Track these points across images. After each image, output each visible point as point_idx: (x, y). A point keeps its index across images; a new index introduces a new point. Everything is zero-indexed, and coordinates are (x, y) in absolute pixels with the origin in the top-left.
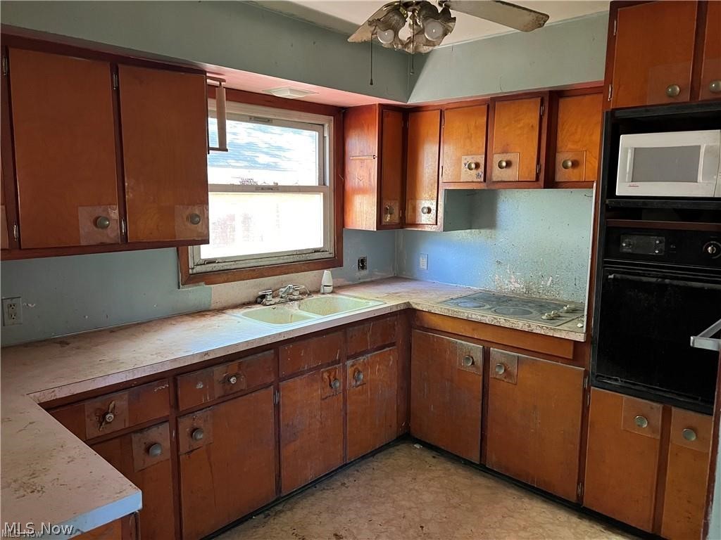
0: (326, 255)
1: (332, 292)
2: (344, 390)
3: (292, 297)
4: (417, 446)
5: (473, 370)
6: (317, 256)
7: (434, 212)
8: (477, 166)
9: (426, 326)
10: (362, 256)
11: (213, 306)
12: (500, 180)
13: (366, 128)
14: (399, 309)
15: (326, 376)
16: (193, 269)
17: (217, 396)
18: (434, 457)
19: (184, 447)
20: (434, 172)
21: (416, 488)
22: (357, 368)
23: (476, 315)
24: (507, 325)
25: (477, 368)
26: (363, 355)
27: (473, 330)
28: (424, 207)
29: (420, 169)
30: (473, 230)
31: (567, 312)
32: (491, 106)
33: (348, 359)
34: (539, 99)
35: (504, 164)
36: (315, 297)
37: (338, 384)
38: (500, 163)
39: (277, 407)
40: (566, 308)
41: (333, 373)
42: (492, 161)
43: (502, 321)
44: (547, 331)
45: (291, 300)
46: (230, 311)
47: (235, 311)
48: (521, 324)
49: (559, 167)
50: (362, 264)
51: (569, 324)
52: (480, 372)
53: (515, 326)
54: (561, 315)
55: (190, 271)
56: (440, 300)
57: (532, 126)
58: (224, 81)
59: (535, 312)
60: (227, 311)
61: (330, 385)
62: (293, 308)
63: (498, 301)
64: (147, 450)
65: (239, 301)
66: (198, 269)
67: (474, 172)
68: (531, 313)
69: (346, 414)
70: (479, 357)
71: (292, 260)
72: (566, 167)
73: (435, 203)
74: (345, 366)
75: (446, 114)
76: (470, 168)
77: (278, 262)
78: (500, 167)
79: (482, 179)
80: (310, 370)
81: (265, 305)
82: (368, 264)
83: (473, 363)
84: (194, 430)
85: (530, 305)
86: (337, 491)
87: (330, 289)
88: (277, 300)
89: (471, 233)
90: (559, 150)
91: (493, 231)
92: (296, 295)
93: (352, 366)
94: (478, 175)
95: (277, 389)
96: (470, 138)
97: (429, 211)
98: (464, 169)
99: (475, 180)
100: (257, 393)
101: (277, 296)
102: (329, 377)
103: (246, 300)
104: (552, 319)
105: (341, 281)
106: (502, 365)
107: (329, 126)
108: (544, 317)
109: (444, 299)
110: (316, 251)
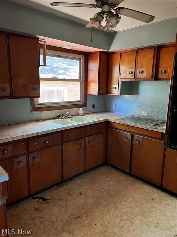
0: (81, 103)
1: (83, 115)
2: (85, 147)
3: (69, 116)
4: (109, 166)
5: (128, 142)
6: (78, 103)
7: (117, 88)
8: (132, 73)
9: (113, 127)
10: (93, 103)
11: (43, 119)
12: (139, 77)
13: (95, 60)
14: (104, 121)
15: (79, 142)
16: (36, 106)
17: (42, 147)
18: (115, 170)
19: (31, 163)
20: (118, 75)
21: (108, 180)
22: (89, 140)
23: (129, 123)
24: (139, 127)
25: (129, 141)
26: (91, 136)
27: (128, 128)
28: (114, 87)
29: (113, 74)
30: (131, 95)
31: (161, 123)
32: (137, 52)
33: (86, 137)
34: (154, 49)
35: (141, 72)
36: (77, 117)
37: (82, 145)
38: (140, 71)
39: (62, 151)
40: (160, 122)
41: (81, 141)
42: (137, 71)
43: (138, 125)
44: (153, 129)
45: (69, 117)
46: (48, 120)
47: (50, 120)
48: (144, 127)
49: (160, 73)
50: (93, 106)
51: (161, 127)
52: (130, 143)
53: (142, 127)
54: (158, 124)
55: (35, 107)
56: (118, 119)
57: (151, 59)
58: (45, 42)
59: (150, 123)
60: (47, 120)
61: (80, 145)
62: (69, 120)
63: (138, 119)
64: (18, 164)
65: (52, 117)
66: (38, 106)
67: (131, 75)
68: (148, 123)
69: (85, 155)
70: (130, 137)
71: (69, 104)
72: (162, 73)
73: (118, 86)
74: (85, 139)
75: (122, 55)
76: (130, 73)
77: (65, 105)
78: (140, 73)
79: (134, 77)
80: (73, 140)
81: (60, 119)
82: (95, 106)
83: (128, 139)
84: (34, 158)
85: (149, 120)
86: (82, 180)
87: (82, 114)
88: (64, 117)
89: (130, 96)
90: (160, 67)
91: (137, 96)
92: (70, 116)
93: (88, 139)
94: (132, 76)
95: (62, 146)
96: (130, 63)
97: (116, 88)
98: (128, 74)
99: (131, 77)
100: (55, 147)
101: (64, 116)
102: (80, 142)
103: (54, 117)
104: (155, 125)
105: (86, 112)
106: (137, 140)
107: (82, 59)
108: (152, 125)
109: (120, 118)
110: (78, 101)
